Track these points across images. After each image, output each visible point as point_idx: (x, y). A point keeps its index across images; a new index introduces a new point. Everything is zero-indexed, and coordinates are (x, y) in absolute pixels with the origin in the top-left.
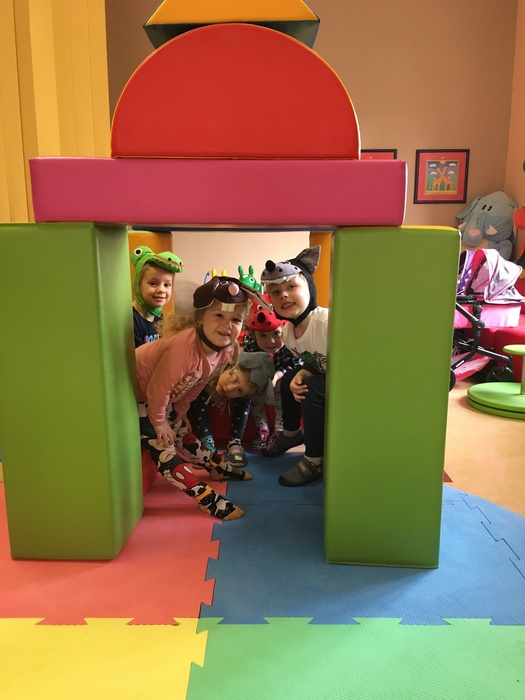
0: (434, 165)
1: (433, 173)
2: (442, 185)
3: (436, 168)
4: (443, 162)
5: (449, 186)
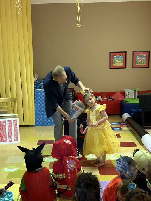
0: (138, 56)
1: (138, 58)
2: (141, 62)
4: (141, 55)
5: (143, 62)
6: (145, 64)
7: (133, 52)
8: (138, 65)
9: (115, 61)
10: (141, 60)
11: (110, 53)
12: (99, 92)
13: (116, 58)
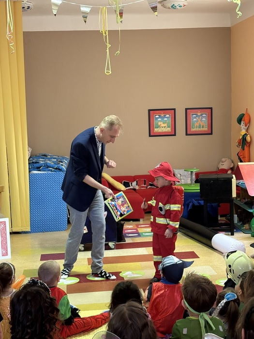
0: (195, 116)
1: (194, 120)
2: (200, 126)
3: (196, 117)
4: (199, 114)
5: (203, 126)
6: (206, 129)
7: (186, 109)
8: (194, 130)
9: (158, 123)
10: (199, 122)
11: (149, 111)
12: (133, 175)
13: (160, 119)
